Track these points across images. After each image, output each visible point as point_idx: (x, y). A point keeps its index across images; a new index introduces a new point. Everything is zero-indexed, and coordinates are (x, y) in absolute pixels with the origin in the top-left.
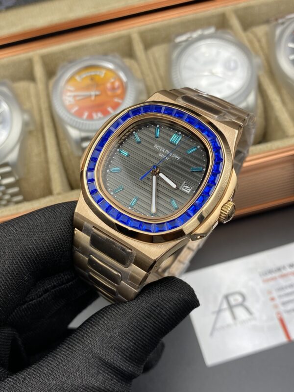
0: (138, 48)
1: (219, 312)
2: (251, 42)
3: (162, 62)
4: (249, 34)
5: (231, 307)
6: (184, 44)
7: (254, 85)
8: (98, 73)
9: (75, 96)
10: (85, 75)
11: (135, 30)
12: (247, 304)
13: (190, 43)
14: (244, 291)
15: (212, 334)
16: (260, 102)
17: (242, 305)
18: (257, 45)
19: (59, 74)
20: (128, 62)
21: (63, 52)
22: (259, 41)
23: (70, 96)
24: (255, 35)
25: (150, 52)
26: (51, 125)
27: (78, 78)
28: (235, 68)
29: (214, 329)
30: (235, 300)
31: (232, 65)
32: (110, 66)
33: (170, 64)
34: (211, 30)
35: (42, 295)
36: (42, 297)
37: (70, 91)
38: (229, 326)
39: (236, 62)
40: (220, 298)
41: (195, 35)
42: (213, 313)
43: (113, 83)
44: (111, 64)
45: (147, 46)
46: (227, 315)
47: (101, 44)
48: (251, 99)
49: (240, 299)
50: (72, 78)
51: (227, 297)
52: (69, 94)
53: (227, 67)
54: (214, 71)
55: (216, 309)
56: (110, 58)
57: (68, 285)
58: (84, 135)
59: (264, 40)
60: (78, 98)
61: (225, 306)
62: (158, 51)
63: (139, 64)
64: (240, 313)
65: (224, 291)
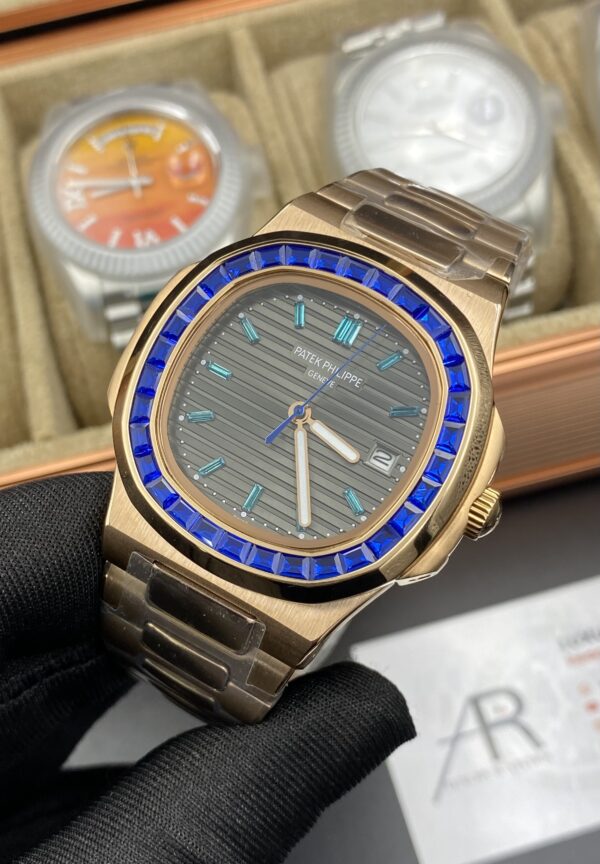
0: (249, 65)
1: (457, 738)
2: (535, 51)
3: (308, 102)
4: (531, 30)
5: (486, 728)
6: (366, 56)
7: (545, 162)
8: (147, 131)
9: (87, 190)
10: (112, 134)
11: (242, 19)
12: (528, 719)
13: (381, 54)
14: (519, 686)
15: (437, 797)
16: (558, 202)
17: (513, 721)
18: (550, 57)
19: (47, 132)
20: (222, 101)
21: (56, 76)
22: (556, 48)
23: (74, 189)
24: (547, 34)
25: (278, 76)
26: (26, 261)
27: (95, 143)
28: (496, 118)
29: (443, 783)
30: (497, 709)
31: (489, 110)
32: (179, 113)
33: (329, 108)
34: (436, 21)
35: (19, 692)
36: (21, 698)
37: (76, 176)
38: (481, 775)
39: (496, 102)
40: (459, 702)
41: (393, 33)
42: (442, 742)
43: (185, 157)
44: (181, 108)
45: (273, 60)
46: (475, 749)
47: (155, 54)
48: (537, 196)
49: (509, 706)
50: (80, 142)
51: (475, 702)
52: (72, 184)
53: (476, 114)
54: (442, 125)
55: (450, 732)
56: (176, 92)
57: (83, 667)
58: (111, 287)
59: (568, 47)
60: (95, 194)
61: (472, 723)
62: (300, 74)
63: (251, 107)
64: (511, 742)
65: (470, 688)
